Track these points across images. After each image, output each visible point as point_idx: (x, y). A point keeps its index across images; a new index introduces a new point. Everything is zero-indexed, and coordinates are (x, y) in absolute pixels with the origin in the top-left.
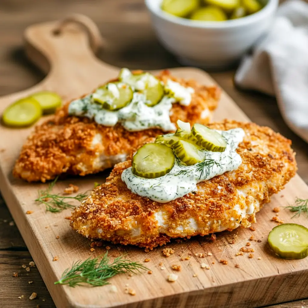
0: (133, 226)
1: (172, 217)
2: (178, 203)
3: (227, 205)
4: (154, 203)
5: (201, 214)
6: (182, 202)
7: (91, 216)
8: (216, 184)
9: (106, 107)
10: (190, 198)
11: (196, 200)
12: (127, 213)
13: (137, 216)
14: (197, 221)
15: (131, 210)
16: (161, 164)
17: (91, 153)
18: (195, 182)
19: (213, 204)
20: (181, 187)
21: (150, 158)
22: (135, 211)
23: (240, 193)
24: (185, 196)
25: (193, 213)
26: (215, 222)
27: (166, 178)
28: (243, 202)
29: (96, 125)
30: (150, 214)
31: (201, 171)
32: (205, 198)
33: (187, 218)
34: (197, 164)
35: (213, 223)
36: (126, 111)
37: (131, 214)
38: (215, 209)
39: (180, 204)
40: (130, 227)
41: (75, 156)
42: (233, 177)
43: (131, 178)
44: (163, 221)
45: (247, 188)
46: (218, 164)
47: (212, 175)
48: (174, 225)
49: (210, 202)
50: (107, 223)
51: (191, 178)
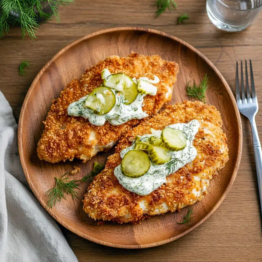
0: (125, 213)
1: (151, 204)
2: (154, 195)
3: (187, 192)
4: (138, 197)
5: (170, 200)
6: (157, 194)
7: (96, 207)
8: (179, 175)
9: (96, 113)
10: (162, 189)
11: (166, 190)
12: (121, 205)
13: (128, 206)
14: (168, 204)
15: (124, 202)
16: (141, 167)
17: (89, 147)
19: (177, 192)
20: (156, 184)
21: (133, 162)
22: (126, 203)
23: (196, 178)
25: (165, 200)
26: (180, 204)
27: (145, 177)
29: (90, 125)
30: (136, 204)
31: (169, 169)
32: (172, 188)
33: (161, 203)
34: (166, 163)
35: (178, 205)
37: (124, 205)
38: (179, 196)
39: (156, 195)
40: (124, 214)
41: (77, 149)
42: (191, 167)
43: (121, 178)
44: (145, 207)
45: (201, 174)
46: (180, 161)
48: (152, 209)
49: (175, 191)
50: (108, 213)
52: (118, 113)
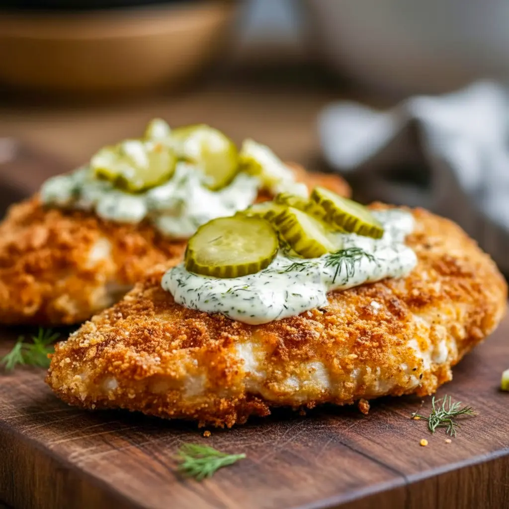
1: (274, 354)
2: (288, 328)
3: (394, 338)
4: (235, 325)
5: (339, 352)
6: (298, 326)
7: (92, 353)
8: (369, 298)
9: (120, 184)
10: (314, 318)
11: (327, 324)
12: (175, 343)
13: (197, 348)
15: (185, 337)
16: (249, 251)
17: (88, 277)
18: (324, 289)
19: (364, 333)
20: (294, 294)
21: (225, 241)
22: (194, 339)
23: (418, 321)
24: (304, 314)
25: (322, 351)
26: (369, 369)
27: (259, 278)
28: (425, 336)
29: (100, 221)
30: (227, 343)
31: (336, 266)
32: (347, 321)
33: (306, 359)
34: (328, 254)
35: (363, 373)
36: (163, 194)
37: (184, 345)
38: (368, 343)
39: (293, 329)
40: (182, 371)
41: (52, 283)
42: (402, 289)
43: (183, 279)
44: (256, 364)
45: (432, 312)
46: (371, 258)
47: (359, 279)
48: (279, 373)
49: (357, 329)
50: (130, 362)
51: (316, 279)
52: (182, 194)
